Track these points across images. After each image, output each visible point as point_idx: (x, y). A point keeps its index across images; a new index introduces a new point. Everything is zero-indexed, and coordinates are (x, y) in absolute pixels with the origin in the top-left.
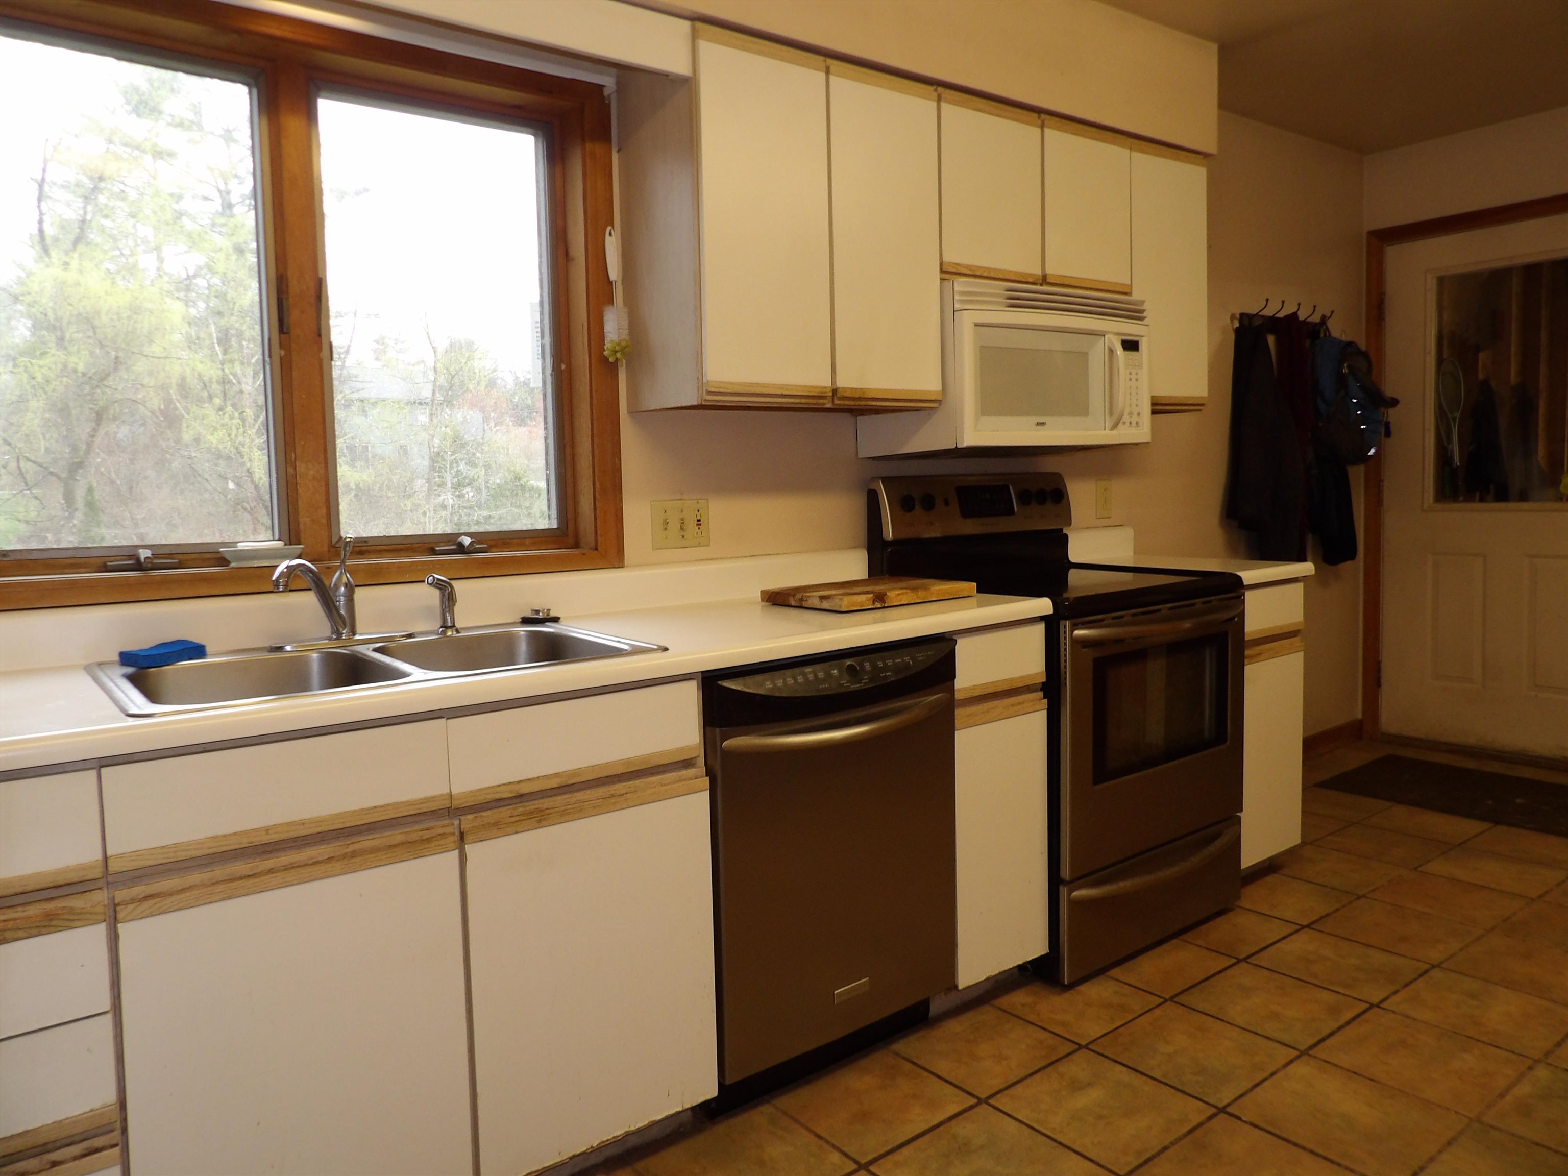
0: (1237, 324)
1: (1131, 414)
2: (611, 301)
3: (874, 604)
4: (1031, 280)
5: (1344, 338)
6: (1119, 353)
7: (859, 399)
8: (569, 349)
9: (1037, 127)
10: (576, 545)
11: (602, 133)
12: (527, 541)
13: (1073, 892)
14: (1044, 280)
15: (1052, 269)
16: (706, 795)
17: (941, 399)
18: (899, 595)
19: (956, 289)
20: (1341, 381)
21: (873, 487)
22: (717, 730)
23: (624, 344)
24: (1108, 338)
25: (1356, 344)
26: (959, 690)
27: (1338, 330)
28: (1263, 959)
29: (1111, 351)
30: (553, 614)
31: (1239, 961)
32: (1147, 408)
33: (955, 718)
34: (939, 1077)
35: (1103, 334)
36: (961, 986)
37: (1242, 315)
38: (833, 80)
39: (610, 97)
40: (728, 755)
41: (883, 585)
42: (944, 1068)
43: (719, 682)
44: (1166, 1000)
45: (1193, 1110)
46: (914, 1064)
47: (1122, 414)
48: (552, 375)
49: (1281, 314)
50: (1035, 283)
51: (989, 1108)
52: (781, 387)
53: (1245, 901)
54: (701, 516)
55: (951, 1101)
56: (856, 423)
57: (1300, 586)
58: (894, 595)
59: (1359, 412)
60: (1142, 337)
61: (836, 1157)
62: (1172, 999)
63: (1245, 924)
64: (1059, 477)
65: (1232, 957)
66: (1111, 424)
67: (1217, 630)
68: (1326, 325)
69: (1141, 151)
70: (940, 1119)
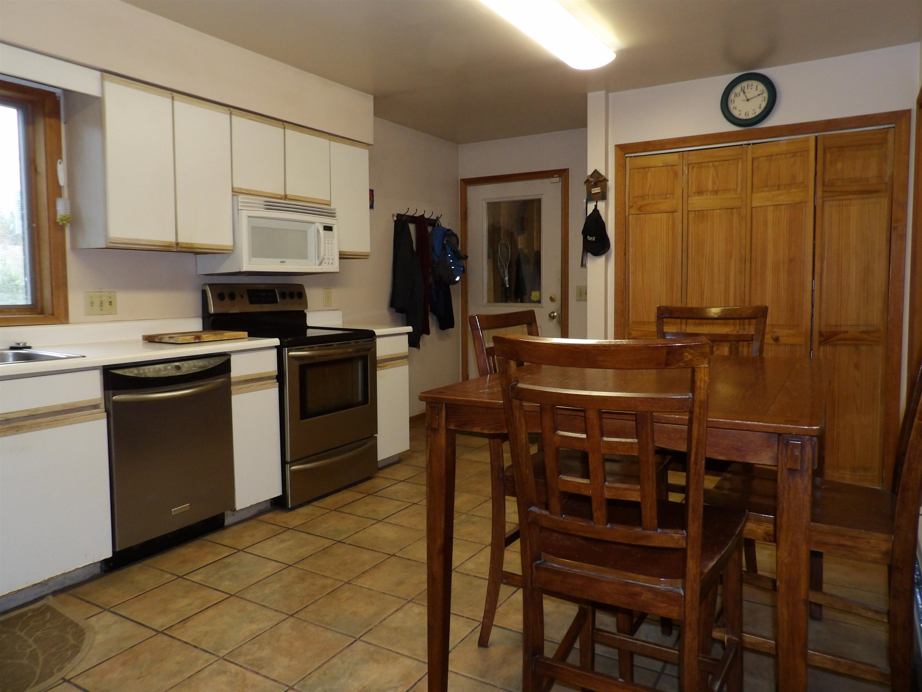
0: (395, 219)
1: (329, 259)
2: (60, 195)
3: (195, 340)
4: (279, 197)
5: (448, 228)
6: (321, 232)
7: (191, 248)
8: (37, 217)
9: (282, 128)
10: (42, 312)
11: (56, 114)
12: (14, 310)
13: (292, 467)
14: (285, 197)
15: (290, 192)
16: (105, 421)
17: (232, 249)
18: (208, 336)
19: (239, 200)
20: (444, 248)
21: (204, 288)
22: (110, 392)
23: (67, 217)
24: (317, 225)
25: (452, 230)
26: (233, 378)
27: (445, 223)
28: (379, 494)
29: (318, 231)
30: (28, 345)
31: (369, 495)
32: (337, 257)
33: (232, 390)
34: (223, 545)
35: (314, 223)
36: (237, 509)
37: (398, 214)
38: (176, 102)
39: (59, 97)
40: (116, 403)
41: (203, 334)
42: (226, 542)
43: (111, 371)
44: (332, 510)
45: (327, 543)
46: (214, 542)
47: (324, 259)
48: (28, 229)
49: (417, 215)
50: (281, 199)
51: (243, 552)
52: (149, 241)
53: (381, 474)
54: (112, 300)
55: (226, 552)
56: (196, 258)
57: (406, 337)
58: (205, 336)
59: (451, 261)
60: (334, 225)
61: (168, 576)
62: (335, 510)
63: (378, 482)
64: (301, 286)
65: (366, 494)
66: (318, 263)
67: (363, 353)
68: (439, 221)
69: (335, 141)
70: (220, 558)
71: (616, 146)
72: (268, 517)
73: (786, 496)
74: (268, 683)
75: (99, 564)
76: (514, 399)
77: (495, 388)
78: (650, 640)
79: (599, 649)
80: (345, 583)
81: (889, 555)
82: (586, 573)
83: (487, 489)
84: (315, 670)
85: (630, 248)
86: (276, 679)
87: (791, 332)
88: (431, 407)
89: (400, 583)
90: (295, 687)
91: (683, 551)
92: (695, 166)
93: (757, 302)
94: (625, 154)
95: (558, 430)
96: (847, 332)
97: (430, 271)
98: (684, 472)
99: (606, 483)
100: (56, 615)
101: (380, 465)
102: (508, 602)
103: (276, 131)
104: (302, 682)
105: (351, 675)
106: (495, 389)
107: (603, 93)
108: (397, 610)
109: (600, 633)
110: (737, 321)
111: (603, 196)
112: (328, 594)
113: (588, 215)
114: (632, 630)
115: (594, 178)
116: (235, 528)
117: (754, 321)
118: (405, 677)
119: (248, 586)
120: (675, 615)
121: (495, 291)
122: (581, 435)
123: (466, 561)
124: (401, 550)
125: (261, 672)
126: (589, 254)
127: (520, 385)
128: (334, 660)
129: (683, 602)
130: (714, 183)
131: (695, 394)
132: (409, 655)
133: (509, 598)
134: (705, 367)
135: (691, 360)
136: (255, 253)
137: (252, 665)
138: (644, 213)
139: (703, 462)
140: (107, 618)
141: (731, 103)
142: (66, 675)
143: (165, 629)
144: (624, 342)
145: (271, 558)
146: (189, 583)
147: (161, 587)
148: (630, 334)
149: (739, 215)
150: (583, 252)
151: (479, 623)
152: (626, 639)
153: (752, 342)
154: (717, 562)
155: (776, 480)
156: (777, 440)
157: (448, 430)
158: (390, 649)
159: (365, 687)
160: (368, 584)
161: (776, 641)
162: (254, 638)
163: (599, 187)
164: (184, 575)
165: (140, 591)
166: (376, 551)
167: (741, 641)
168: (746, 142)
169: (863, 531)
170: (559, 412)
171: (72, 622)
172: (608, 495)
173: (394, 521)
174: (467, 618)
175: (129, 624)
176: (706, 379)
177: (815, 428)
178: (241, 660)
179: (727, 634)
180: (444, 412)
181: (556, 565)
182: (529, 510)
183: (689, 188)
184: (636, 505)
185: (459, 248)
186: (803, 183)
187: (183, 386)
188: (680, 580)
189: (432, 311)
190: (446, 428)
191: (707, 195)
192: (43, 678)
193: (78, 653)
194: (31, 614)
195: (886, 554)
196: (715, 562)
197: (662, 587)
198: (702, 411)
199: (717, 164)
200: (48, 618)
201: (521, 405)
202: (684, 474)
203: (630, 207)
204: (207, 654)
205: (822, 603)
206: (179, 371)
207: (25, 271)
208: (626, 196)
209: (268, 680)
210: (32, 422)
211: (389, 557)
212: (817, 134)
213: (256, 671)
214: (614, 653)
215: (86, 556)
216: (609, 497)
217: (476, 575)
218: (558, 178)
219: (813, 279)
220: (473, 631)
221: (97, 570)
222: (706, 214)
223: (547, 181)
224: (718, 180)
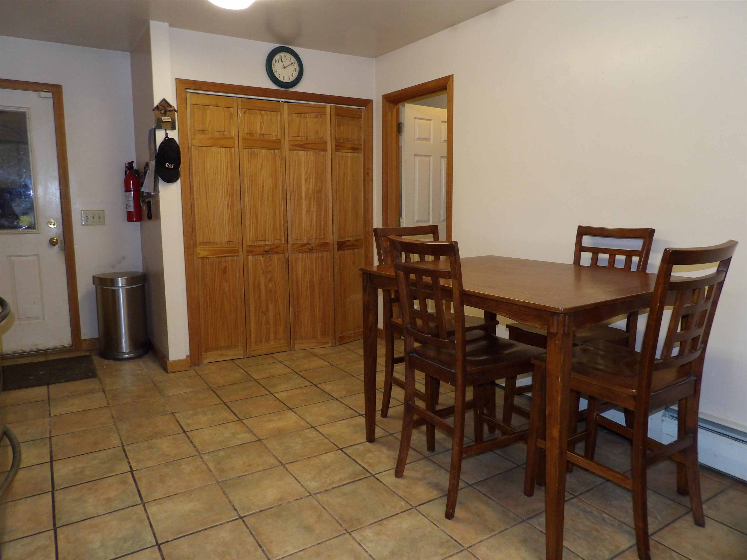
71: (176, 79)
85: (194, 176)
94: (185, 89)
96: (349, 241)
107: (166, 25)
111: (173, 126)
115: (162, 106)
126: (161, 181)
130: (261, 128)
138: (205, 146)
141: (273, 66)
163: (168, 116)
168: (282, 100)
183: (243, 129)
186: (323, 137)
203: (192, 139)
208: (188, 128)
212: (331, 105)
223: (33, 94)
224: (264, 126)
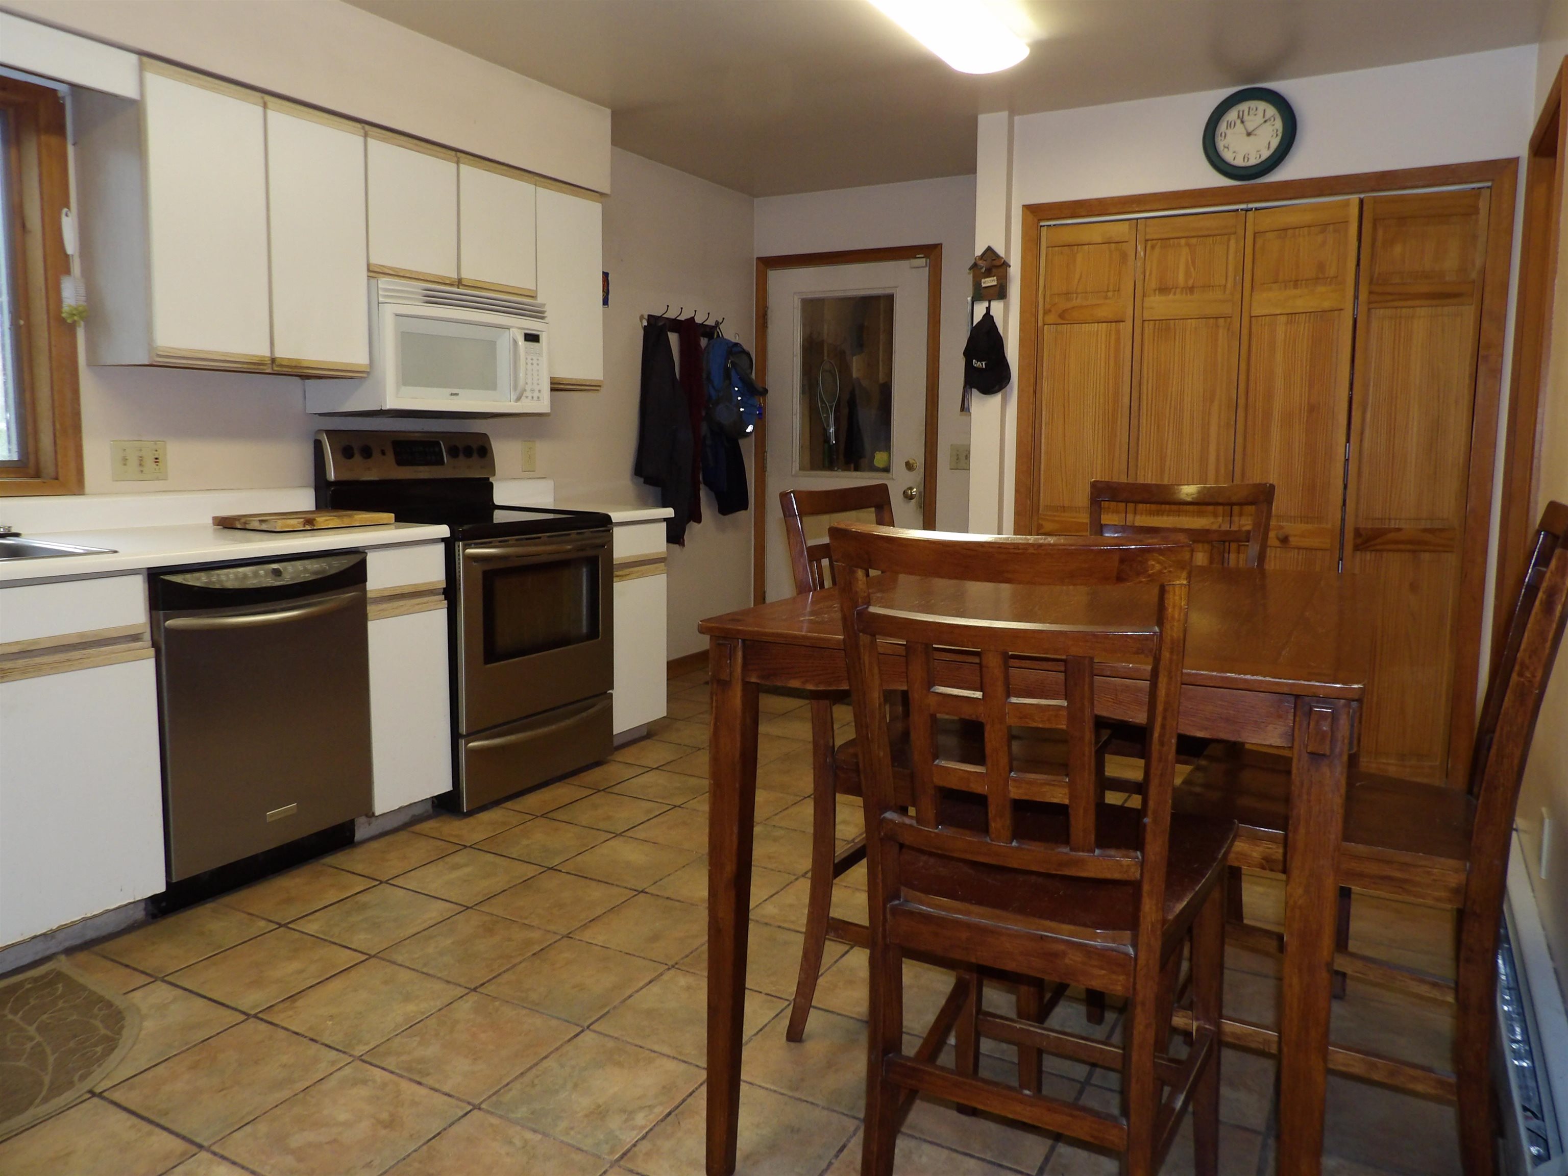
0: (645, 323)
1: (532, 390)
2: (68, 271)
3: (304, 526)
4: (446, 282)
5: (734, 340)
6: (520, 343)
7: (296, 367)
8: (28, 308)
9: (454, 162)
10: (37, 475)
11: (59, 129)
13: (470, 743)
14: (459, 283)
15: (468, 274)
16: (152, 662)
17: (368, 370)
18: (327, 520)
19: (380, 286)
20: (727, 375)
21: (318, 437)
22: (161, 612)
23: (80, 309)
24: (513, 331)
25: (741, 345)
26: (371, 591)
27: (729, 333)
28: (616, 789)
29: (515, 342)
30: (14, 530)
31: (599, 791)
32: (546, 387)
33: (368, 612)
34: (354, 873)
35: (508, 328)
36: (377, 814)
37: (649, 316)
38: (270, 113)
39: (63, 98)
40: (170, 632)
41: (319, 515)
42: (359, 868)
43: (162, 577)
44: (537, 817)
45: (531, 871)
46: (337, 868)
47: (525, 390)
48: (10, 329)
49: (682, 318)
50: (451, 285)
51: (388, 885)
52: (223, 354)
53: (619, 756)
54: (159, 455)
55: (360, 884)
56: (304, 385)
57: (664, 525)
58: (322, 520)
59: (739, 398)
60: (543, 331)
61: (262, 923)
62: (542, 816)
63: (614, 770)
64: (485, 436)
65: (595, 789)
66: (515, 398)
67: (590, 553)
68: (719, 328)
69: (545, 187)
70: (349, 895)
71: (1024, 206)
72: (427, 826)
73: (1305, 797)
74: (439, 1099)
75: (143, 905)
76: (861, 634)
77: (825, 614)
78: (1068, 1030)
79: (987, 1045)
80: (562, 938)
81: (1462, 892)
82: (975, 920)
83: (806, 781)
84: (516, 1078)
85: (1044, 381)
86: (452, 1093)
87: (1310, 526)
88: (719, 644)
89: (655, 938)
90: (483, 1106)
91: (1135, 887)
92: (1157, 244)
93: (1255, 477)
94: (1040, 220)
95: (934, 685)
96: (1399, 530)
97: (704, 414)
98: (1142, 758)
99: (1012, 774)
100: (73, 987)
101: (616, 742)
102: (834, 968)
103: (444, 167)
104: (494, 1098)
105: (576, 1086)
106: (826, 616)
107: (1005, 114)
108: (650, 982)
109: (989, 1018)
110: (1220, 509)
111: (1001, 293)
112: (534, 954)
113: (975, 324)
114: (1042, 1015)
115: (985, 260)
116: (374, 845)
117: (1251, 509)
118: (667, 1089)
119: (399, 940)
120: (1119, 988)
121: (812, 450)
122: (973, 692)
123: (764, 901)
124: (655, 883)
125: (423, 1081)
126: (975, 391)
127: (873, 609)
128: (546, 1063)
129: (1132, 968)
130: (1187, 274)
131: (1164, 629)
132: (672, 1055)
133: (836, 962)
134: (1182, 585)
135: (1160, 572)
136: (408, 378)
137: (409, 1070)
138: (1067, 322)
139: (1174, 741)
140: (161, 993)
141: (1220, 138)
142: (94, 1086)
143: (260, 1012)
144: (1031, 539)
145: (436, 896)
146: (297, 935)
147: (251, 942)
148: (1040, 527)
149: (1228, 329)
150: (965, 387)
151: (787, 1003)
152: (1032, 1029)
153: (1247, 544)
154: (1188, 903)
155: (1289, 773)
156: (1293, 706)
157: (746, 684)
158: (640, 1044)
159: (599, 1106)
160: (600, 939)
161: (1280, 1032)
162: (411, 1027)
163: (994, 276)
164: (289, 923)
165: (214, 951)
166: (612, 884)
167: (1219, 1031)
168: (1243, 206)
169: (1421, 854)
170: (937, 655)
171: (101, 999)
172: (1015, 792)
173: (642, 835)
174: (767, 994)
175: (200, 1002)
176: (1183, 604)
177: (1355, 686)
178: (391, 1062)
179: (1197, 1019)
180: (740, 654)
181: (925, 908)
182: (882, 816)
183: (1146, 282)
184: (1061, 810)
185: (753, 376)
186: (1337, 277)
187: (284, 604)
188: (1128, 933)
189: (706, 484)
190: (743, 680)
191: (1175, 294)
192: (56, 1090)
193: (113, 1049)
194: (30, 986)
195: (1456, 891)
196: (1185, 903)
197: (1098, 943)
198: (1175, 657)
199: (1193, 241)
200: (59, 992)
201: (873, 643)
202: (1141, 762)
203: (1045, 313)
204: (335, 1052)
205: (1349, 971)
206: (278, 578)
207: (6, 402)
208: (1040, 292)
209: (436, 1094)
210: (26, 663)
211: (636, 895)
212: (1362, 196)
213: (418, 1080)
214: (1010, 1053)
215: (121, 890)
216: (1016, 797)
217: (782, 925)
218: (924, 260)
219: (1348, 441)
220: (777, 1015)
221: (140, 914)
222: (1172, 326)
223: (904, 264)
224: (1195, 269)
